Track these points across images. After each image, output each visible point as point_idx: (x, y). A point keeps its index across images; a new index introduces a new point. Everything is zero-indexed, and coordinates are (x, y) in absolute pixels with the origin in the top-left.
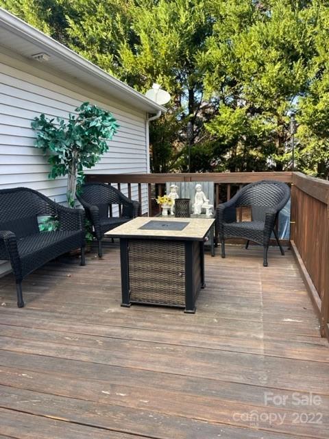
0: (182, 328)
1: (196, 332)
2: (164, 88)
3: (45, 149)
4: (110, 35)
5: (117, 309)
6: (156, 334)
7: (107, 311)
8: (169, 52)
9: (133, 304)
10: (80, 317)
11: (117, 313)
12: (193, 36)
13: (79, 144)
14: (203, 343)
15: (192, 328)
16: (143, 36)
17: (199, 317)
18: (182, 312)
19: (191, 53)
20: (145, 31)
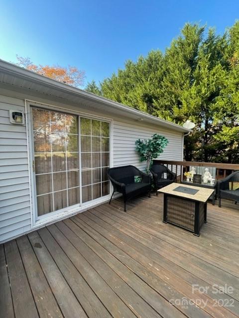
0: (191, 243)
1: (199, 248)
2: (192, 121)
3: (139, 151)
4: (169, 104)
5: (160, 223)
6: (177, 242)
7: (156, 223)
8: (196, 106)
9: (168, 223)
10: (145, 223)
11: (160, 225)
12: (208, 98)
13: (152, 149)
14: (202, 257)
15: (197, 245)
16: (183, 101)
17: (201, 240)
18: (192, 234)
19: (207, 105)
20: (185, 99)
